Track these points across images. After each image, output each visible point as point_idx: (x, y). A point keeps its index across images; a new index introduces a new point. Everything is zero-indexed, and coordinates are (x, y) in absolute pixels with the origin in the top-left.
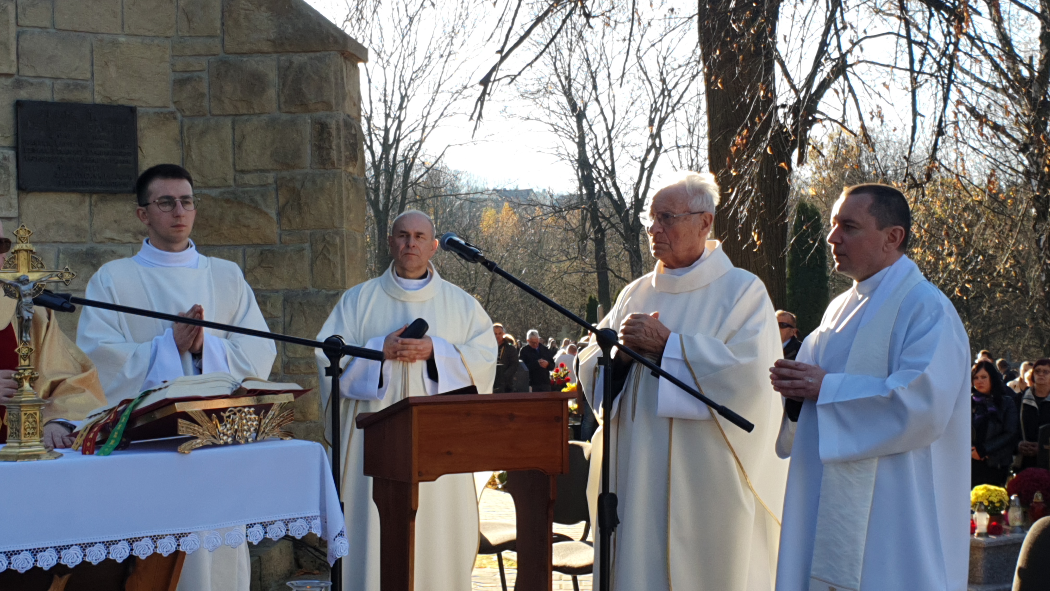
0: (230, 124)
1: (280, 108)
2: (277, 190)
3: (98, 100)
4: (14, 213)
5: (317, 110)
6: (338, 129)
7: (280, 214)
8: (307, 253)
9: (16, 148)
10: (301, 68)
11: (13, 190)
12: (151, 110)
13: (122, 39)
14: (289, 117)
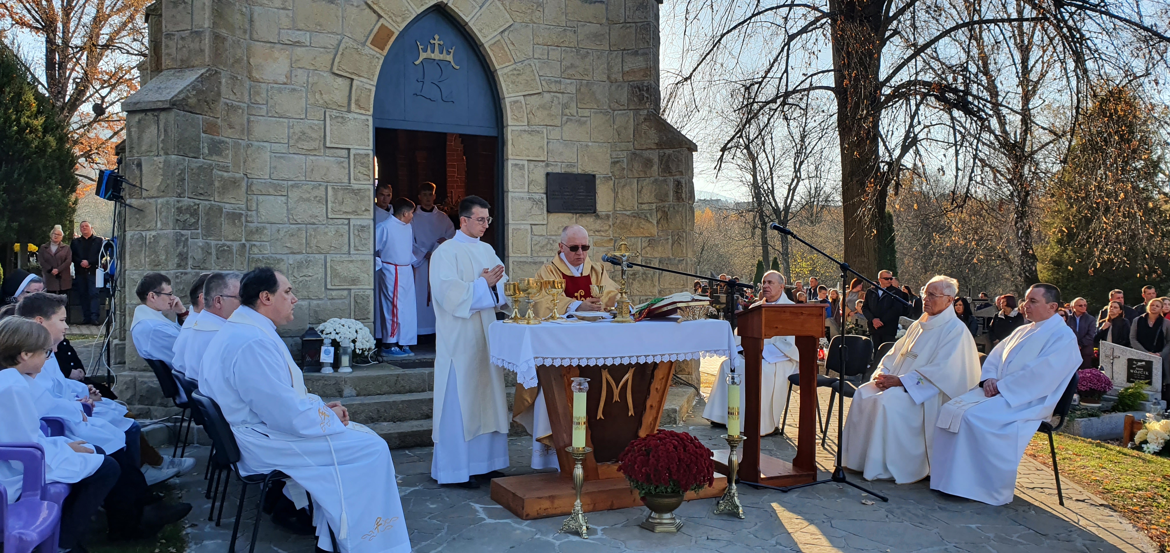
0: (636, 182)
1: (659, 174)
2: (657, 212)
3: (580, 171)
4: (545, 222)
5: (676, 175)
6: (686, 183)
7: (657, 223)
8: (670, 241)
9: (546, 193)
10: (669, 156)
11: (545, 212)
12: (602, 176)
13: (590, 144)
14: (663, 178)
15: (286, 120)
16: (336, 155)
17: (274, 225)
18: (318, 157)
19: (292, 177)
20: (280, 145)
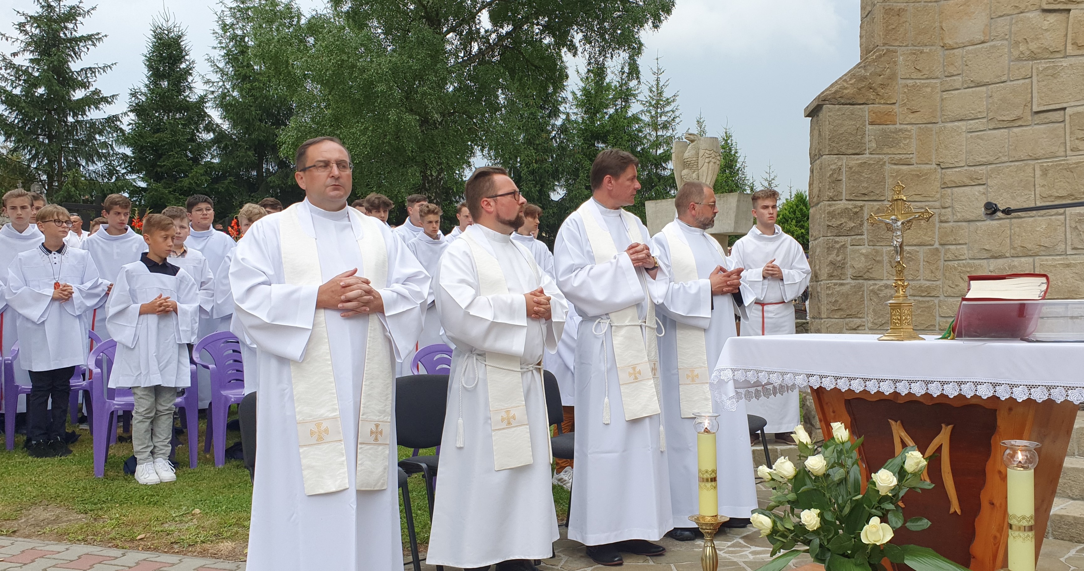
15: (984, 88)
16: (1047, 121)
17: (972, 223)
18: (1024, 128)
19: (992, 159)
20: (977, 121)
